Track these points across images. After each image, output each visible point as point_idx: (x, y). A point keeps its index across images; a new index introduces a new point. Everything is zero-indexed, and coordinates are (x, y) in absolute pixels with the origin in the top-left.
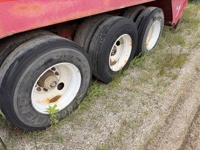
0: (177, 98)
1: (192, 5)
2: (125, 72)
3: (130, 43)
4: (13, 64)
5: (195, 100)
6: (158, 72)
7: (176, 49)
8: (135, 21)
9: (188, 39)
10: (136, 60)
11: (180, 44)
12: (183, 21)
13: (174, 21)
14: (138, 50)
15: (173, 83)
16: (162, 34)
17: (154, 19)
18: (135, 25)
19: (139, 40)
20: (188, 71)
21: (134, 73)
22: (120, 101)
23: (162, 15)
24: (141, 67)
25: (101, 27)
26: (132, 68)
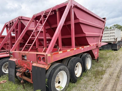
0: (104, 85)
1: (104, 51)
2: (81, 78)
3: (81, 66)
4: (52, 70)
5: (111, 85)
6: (94, 77)
7: (100, 69)
8: (81, 58)
9: (104, 65)
10: (84, 74)
11: (101, 67)
12: (101, 58)
13: (96, 58)
14: (84, 69)
15: (101, 80)
16: (92, 63)
17: (87, 57)
18: (81, 59)
19: (84, 65)
20: (107, 76)
21: (85, 78)
22: (82, 88)
23: (90, 56)
24: (87, 76)
25: (70, 60)
26: (84, 76)
